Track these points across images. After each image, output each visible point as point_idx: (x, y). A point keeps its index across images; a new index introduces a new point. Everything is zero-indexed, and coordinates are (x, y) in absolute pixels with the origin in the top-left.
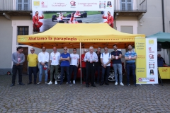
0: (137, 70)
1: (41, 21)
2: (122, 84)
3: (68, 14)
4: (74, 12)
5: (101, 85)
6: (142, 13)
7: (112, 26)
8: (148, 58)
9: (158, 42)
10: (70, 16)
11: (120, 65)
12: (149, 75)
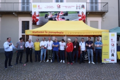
0: (103, 54)
2: (93, 63)
3: (55, 13)
4: (59, 12)
7: (84, 21)
8: (110, 46)
9: (118, 35)
10: (56, 15)
12: (111, 57)
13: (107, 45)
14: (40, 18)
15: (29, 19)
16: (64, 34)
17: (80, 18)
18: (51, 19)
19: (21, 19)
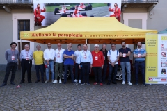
0: (147, 69)
1: (42, 14)
2: (130, 83)
3: (72, 7)
5: (108, 84)
7: (119, 19)
8: (159, 56)
10: (73, 9)
11: (128, 63)
12: (160, 75)
13: (156, 55)
14: (47, 15)
15: (30, 17)
16: (83, 37)
19: (17, 17)
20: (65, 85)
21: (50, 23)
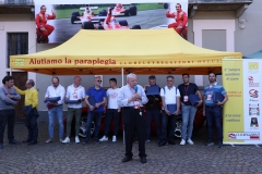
0: (226, 119)
1: (50, 23)
2: (190, 142)
3: (101, 10)
4: (113, 6)
6: (243, 4)
8: (246, 97)
10: (104, 14)
13: (239, 95)
14: (58, 24)
15: (28, 28)
16: (117, 65)
17: (173, 21)
18: (89, 26)
19: (6, 27)
20: (86, 147)
21: (64, 37)
